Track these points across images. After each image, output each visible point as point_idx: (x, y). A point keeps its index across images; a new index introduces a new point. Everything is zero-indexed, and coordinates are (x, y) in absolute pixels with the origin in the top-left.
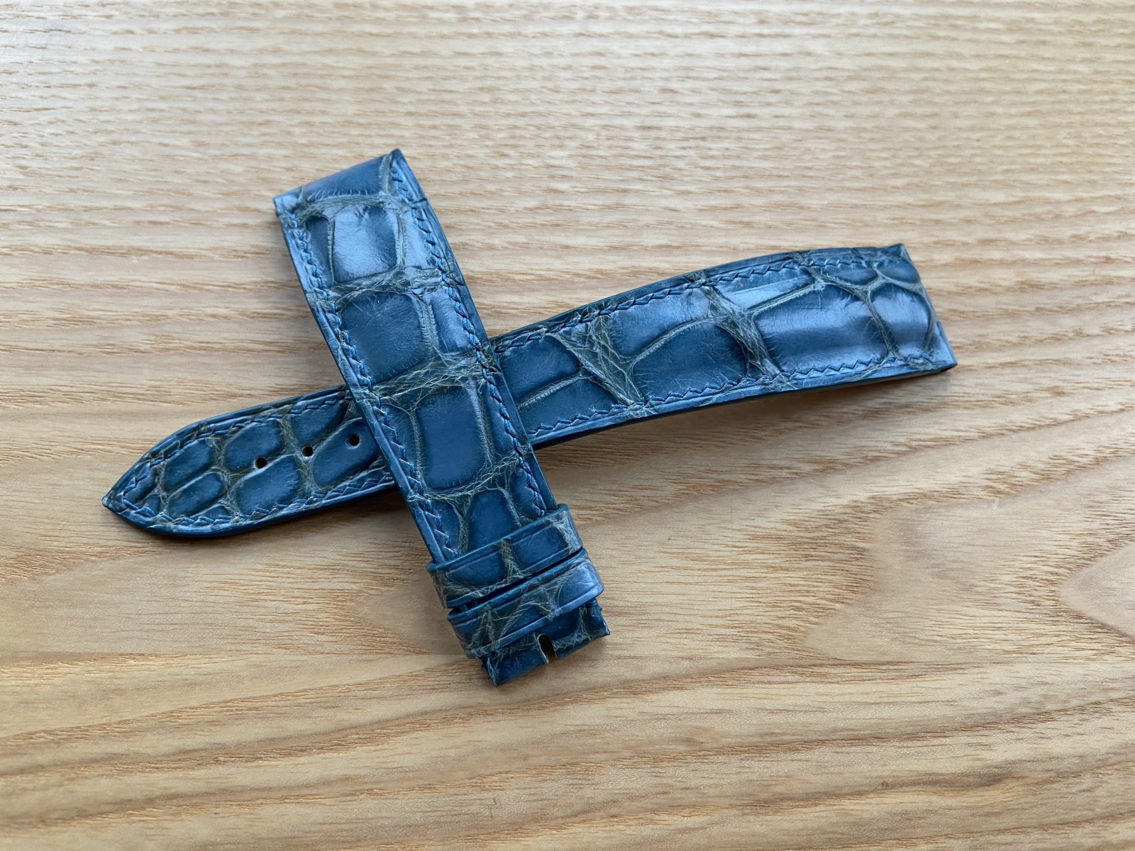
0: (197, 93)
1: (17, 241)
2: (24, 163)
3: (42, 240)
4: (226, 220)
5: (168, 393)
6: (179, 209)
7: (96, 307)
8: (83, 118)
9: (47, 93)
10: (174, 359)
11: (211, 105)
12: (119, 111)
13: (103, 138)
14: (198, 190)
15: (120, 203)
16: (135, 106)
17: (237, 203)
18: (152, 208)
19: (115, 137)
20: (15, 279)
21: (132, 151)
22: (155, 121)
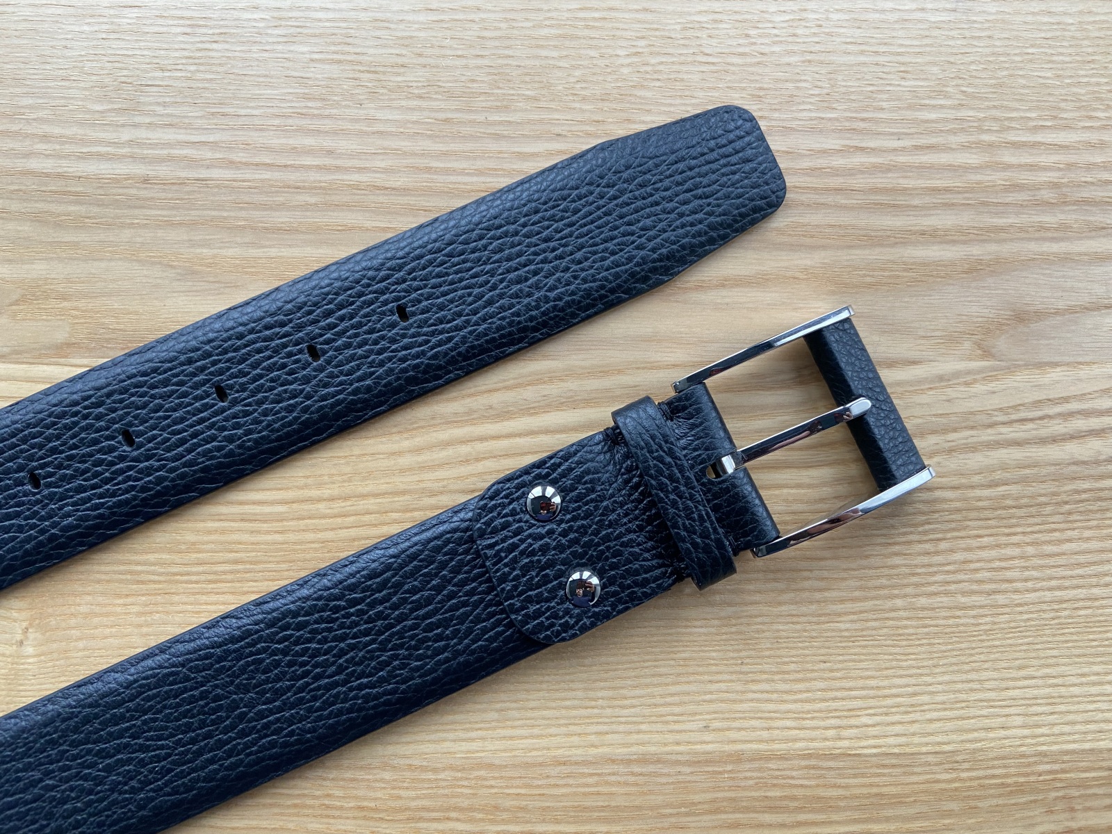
0: (1050, 42)
1: (972, 138)
2: (964, 89)
3: (986, 137)
4: (1082, 124)
5: (1072, 227)
6: (1055, 117)
7: (1025, 177)
8: (990, 59)
9: (964, 42)
10: (1070, 208)
11: (1060, 50)
12: (1008, 55)
13: (1005, 73)
14: (1063, 105)
15: (1022, 114)
16: (1017, 51)
17: (1085, 114)
18: (1040, 118)
19: (1011, 72)
20: (976, 161)
21: (1023, 81)
22: (1031, 61)
